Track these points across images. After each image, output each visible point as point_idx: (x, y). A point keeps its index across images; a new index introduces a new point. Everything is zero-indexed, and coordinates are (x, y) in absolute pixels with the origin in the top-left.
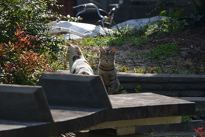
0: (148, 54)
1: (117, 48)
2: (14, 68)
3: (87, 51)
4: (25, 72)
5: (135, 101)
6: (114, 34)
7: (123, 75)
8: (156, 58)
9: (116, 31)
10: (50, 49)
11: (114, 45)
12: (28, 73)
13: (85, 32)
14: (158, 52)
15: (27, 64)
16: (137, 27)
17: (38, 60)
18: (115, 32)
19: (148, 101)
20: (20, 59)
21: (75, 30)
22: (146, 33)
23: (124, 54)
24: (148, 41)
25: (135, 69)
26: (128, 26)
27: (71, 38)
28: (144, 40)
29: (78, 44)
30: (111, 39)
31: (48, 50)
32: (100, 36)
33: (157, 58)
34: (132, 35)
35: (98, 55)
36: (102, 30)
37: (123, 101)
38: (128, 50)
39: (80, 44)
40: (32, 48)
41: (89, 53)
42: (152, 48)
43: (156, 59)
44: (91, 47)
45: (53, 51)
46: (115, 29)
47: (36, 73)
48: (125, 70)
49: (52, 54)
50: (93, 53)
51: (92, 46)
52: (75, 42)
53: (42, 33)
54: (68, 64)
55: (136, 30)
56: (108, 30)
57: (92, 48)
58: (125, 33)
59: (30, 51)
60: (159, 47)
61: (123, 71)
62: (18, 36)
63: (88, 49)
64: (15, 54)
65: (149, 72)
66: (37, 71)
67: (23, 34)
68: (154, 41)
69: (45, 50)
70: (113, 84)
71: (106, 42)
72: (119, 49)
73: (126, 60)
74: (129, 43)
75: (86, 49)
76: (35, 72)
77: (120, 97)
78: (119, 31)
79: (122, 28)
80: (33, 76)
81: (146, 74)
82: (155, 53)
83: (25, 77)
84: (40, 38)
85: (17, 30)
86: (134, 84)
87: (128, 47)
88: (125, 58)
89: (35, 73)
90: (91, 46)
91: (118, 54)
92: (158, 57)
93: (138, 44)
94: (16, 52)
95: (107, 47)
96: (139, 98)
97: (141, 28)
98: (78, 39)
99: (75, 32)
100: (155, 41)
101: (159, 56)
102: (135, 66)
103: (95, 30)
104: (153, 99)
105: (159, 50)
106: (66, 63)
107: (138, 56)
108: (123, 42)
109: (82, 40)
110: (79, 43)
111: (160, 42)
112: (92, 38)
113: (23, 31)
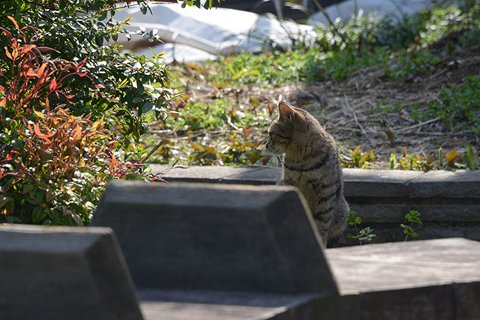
0: (434, 106)
1: (333, 88)
2: (9, 166)
3: (233, 101)
4: (45, 179)
5: (411, 267)
6: (317, 42)
7: (357, 177)
8: (462, 118)
9: (325, 32)
10: (122, 100)
11: (322, 80)
12: (55, 181)
13: (221, 38)
14: (466, 100)
15: (50, 151)
16: (394, 16)
17: (84, 139)
18: (321, 36)
19: (453, 268)
20: (27, 137)
21: (189, 30)
22: (423, 35)
23: (357, 109)
24: (432, 64)
25: (393, 157)
26: (363, 15)
27: (179, 59)
28: (418, 60)
29: (202, 77)
30: (311, 58)
31: (114, 104)
32: (273, 50)
33: (465, 119)
34: (378, 44)
35: (271, 113)
36: (279, 30)
37: (373, 268)
38: (368, 94)
39: (210, 77)
40: (63, 100)
41: (242, 107)
42: (448, 87)
43: (461, 121)
44: (246, 88)
45: (130, 107)
46: (321, 25)
47: (80, 181)
48: (360, 162)
49: (128, 117)
50: (255, 108)
51: (250, 83)
52: (193, 72)
53: (94, 51)
54: (173, 144)
55: (389, 28)
56: (299, 30)
57: (250, 89)
58: (355, 38)
59: (57, 110)
60: (470, 81)
61: (356, 164)
62: (17, 62)
63: (237, 95)
64: (9, 121)
65: (441, 165)
66: (83, 175)
67: (32, 57)
68: (452, 63)
69: (105, 105)
70: (330, 209)
71: (294, 69)
72: (338, 93)
73: (365, 127)
74: (368, 71)
75: (231, 94)
76: (77, 177)
77: (362, 255)
78: (335, 32)
79: (345, 23)
80: (70, 192)
81: (431, 172)
82: (457, 101)
83: (45, 196)
84: (88, 65)
85: (12, 42)
86: (391, 205)
87: (366, 84)
88: (361, 122)
89: (75, 180)
90: (245, 83)
91: (335, 109)
92: (467, 114)
93: (400, 76)
94: (11, 114)
95: (299, 87)
96: (425, 256)
97: (406, 20)
98: (201, 62)
99: (191, 39)
100: (456, 63)
101: (473, 113)
102: (393, 145)
103: (255, 31)
104: (471, 258)
105: (469, 92)
106: (168, 142)
107: (402, 114)
108: (349, 69)
109: (216, 64)
110: (206, 74)
111: (472, 64)
112: (249, 59)
113: (34, 46)
